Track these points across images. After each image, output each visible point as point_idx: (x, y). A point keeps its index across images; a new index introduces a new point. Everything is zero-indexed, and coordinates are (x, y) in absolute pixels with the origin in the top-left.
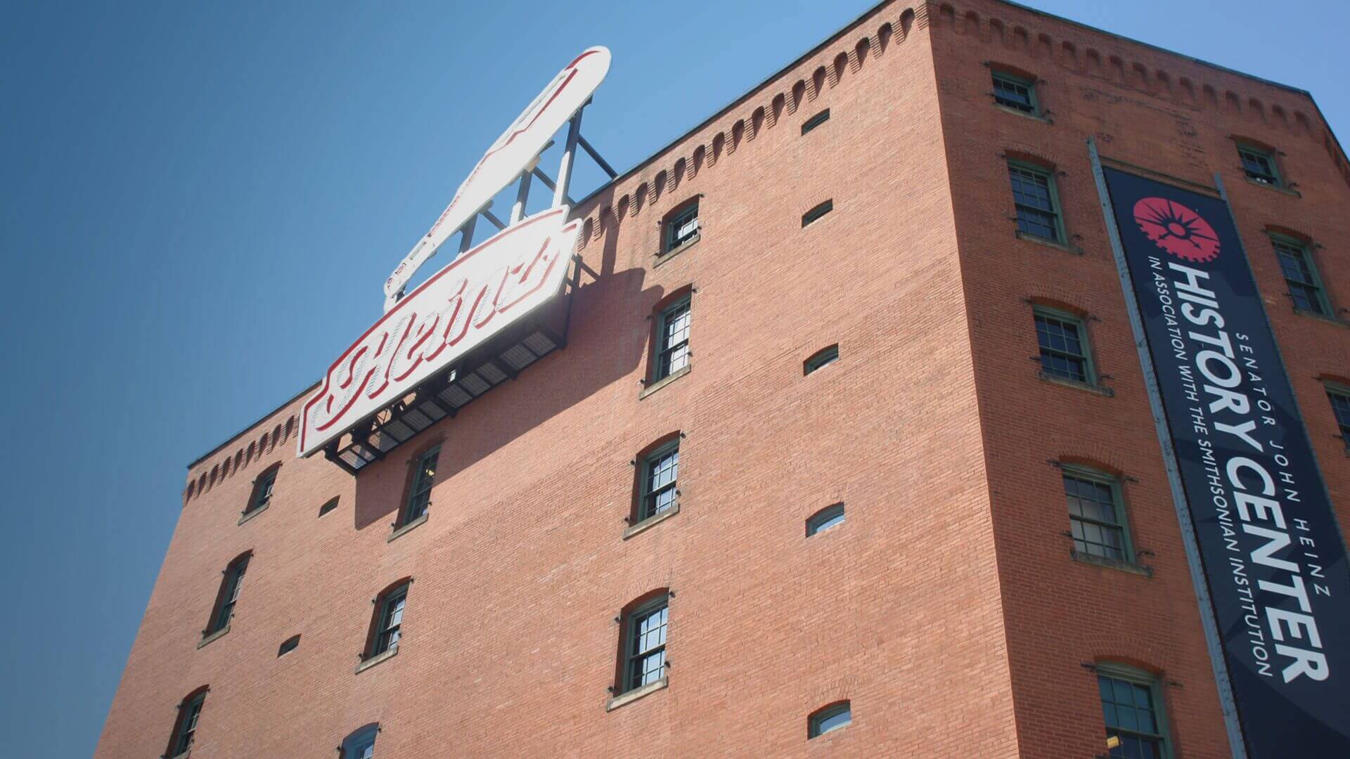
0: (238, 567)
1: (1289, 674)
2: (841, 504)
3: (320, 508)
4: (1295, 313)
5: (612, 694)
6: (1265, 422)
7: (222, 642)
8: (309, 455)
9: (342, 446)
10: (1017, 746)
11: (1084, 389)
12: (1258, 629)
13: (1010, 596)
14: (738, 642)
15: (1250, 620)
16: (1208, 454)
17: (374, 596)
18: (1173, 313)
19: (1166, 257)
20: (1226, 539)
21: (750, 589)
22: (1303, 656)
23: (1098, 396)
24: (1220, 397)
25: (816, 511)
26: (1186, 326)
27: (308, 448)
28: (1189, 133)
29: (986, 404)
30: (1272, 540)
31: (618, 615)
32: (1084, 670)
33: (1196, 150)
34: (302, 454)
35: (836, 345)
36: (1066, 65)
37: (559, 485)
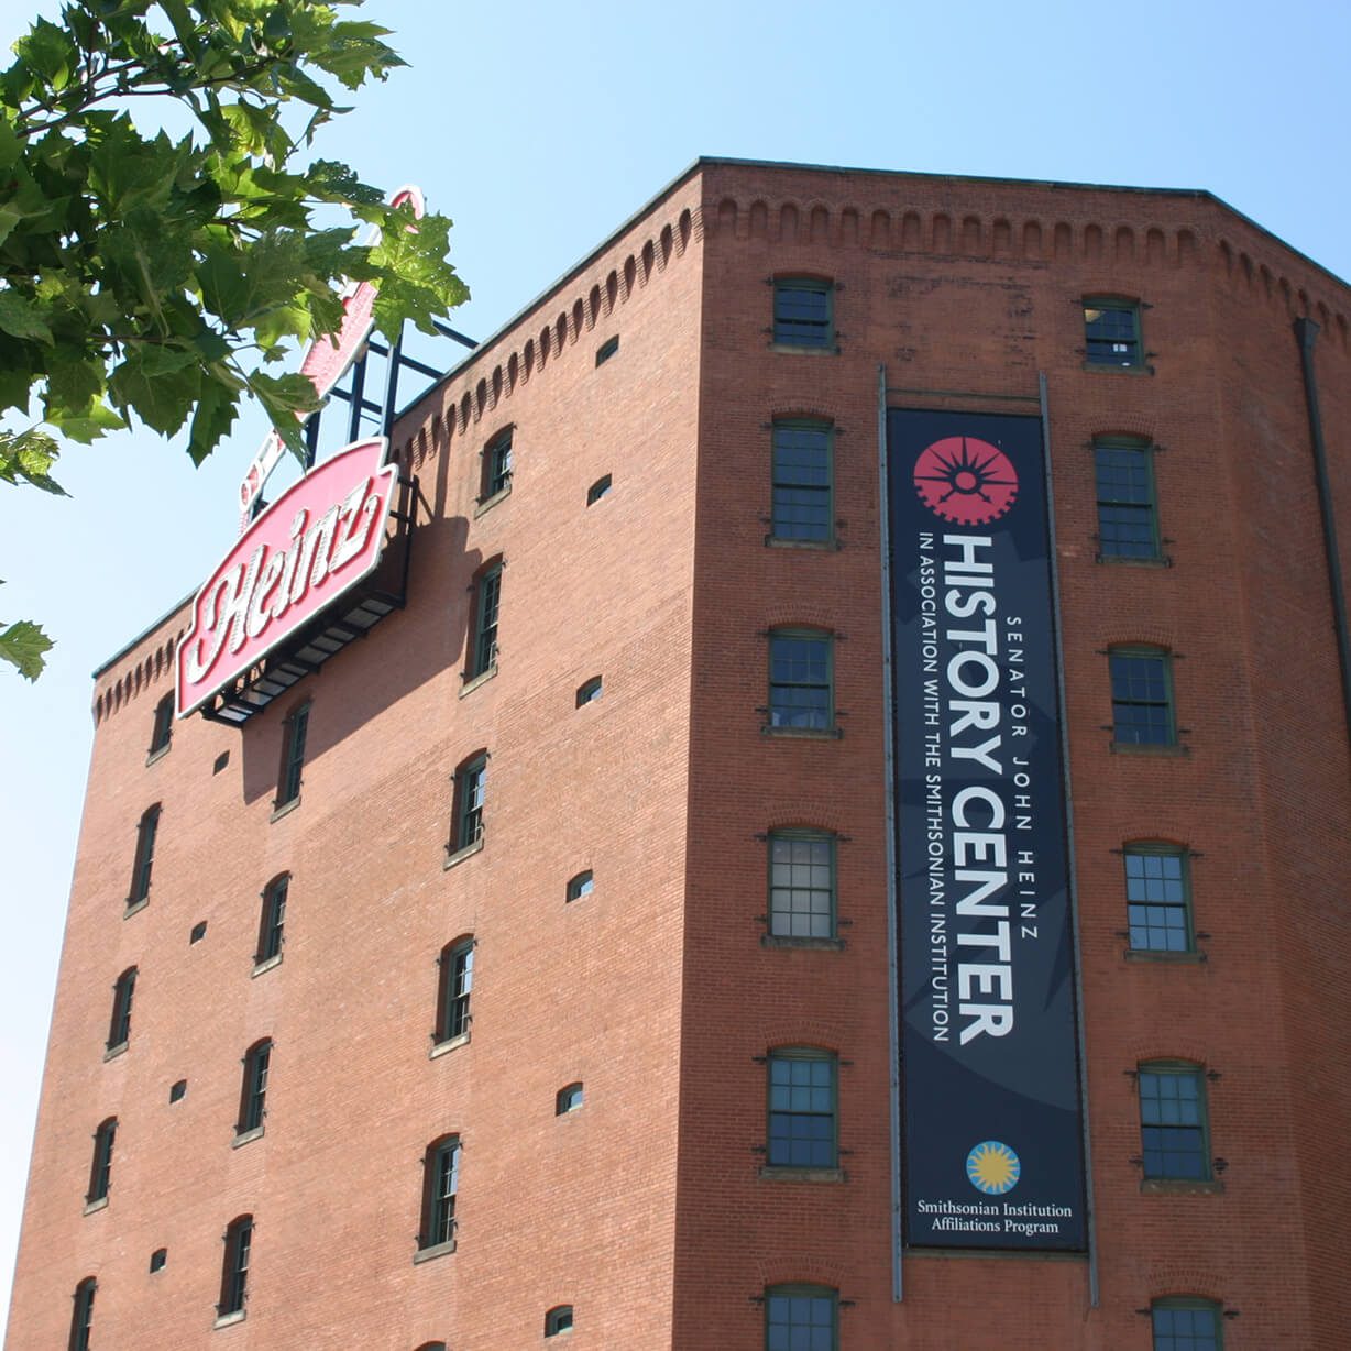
0: (150, 819)
1: (967, 1036)
2: (590, 871)
3: (213, 763)
4: (1097, 562)
5: (433, 1041)
6: (1014, 734)
7: (143, 914)
8: (187, 716)
9: (218, 705)
10: (676, 1150)
11: (809, 737)
12: (944, 991)
13: (691, 999)
14: (517, 1006)
15: (938, 983)
16: (934, 792)
17: (261, 889)
18: (934, 609)
19: (943, 526)
20: (932, 893)
21: (527, 950)
22: (986, 1011)
23: (826, 741)
24: (967, 712)
25: (575, 874)
26: (946, 621)
27: (187, 710)
28: (1023, 311)
29: (697, 782)
30: (985, 883)
31: (438, 956)
32: (754, 1064)
33: (1025, 338)
34: (181, 715)
35: (600, 677)
36: (874, 247)
37: (399, 788)
